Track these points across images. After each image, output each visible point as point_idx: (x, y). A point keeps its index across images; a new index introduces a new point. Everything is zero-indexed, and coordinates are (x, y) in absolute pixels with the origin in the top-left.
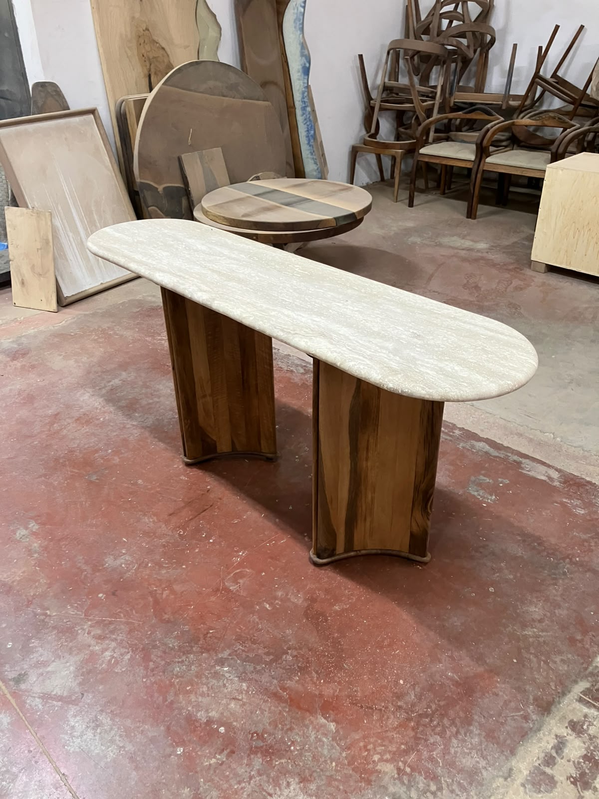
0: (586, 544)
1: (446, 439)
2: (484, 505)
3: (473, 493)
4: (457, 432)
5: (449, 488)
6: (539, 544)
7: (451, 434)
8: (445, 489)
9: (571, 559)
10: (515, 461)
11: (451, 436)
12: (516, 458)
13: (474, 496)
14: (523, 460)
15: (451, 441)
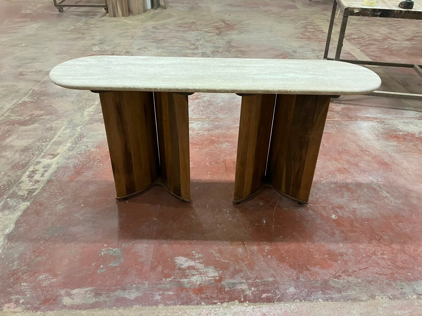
0: (37, 254)
1: (160, 284)
2: (105, 245)
3: (116, 249)
4: (158, 298)
5: (131, 244)
6: (65, 239)
7: (161, 292)
8: (133, 242)
9: (45, 240)
10: (100, 295)
11: (160, 289)
12: (101, 299)
13: (115, 248)
14: (94, 300)
15: (157, 284)
